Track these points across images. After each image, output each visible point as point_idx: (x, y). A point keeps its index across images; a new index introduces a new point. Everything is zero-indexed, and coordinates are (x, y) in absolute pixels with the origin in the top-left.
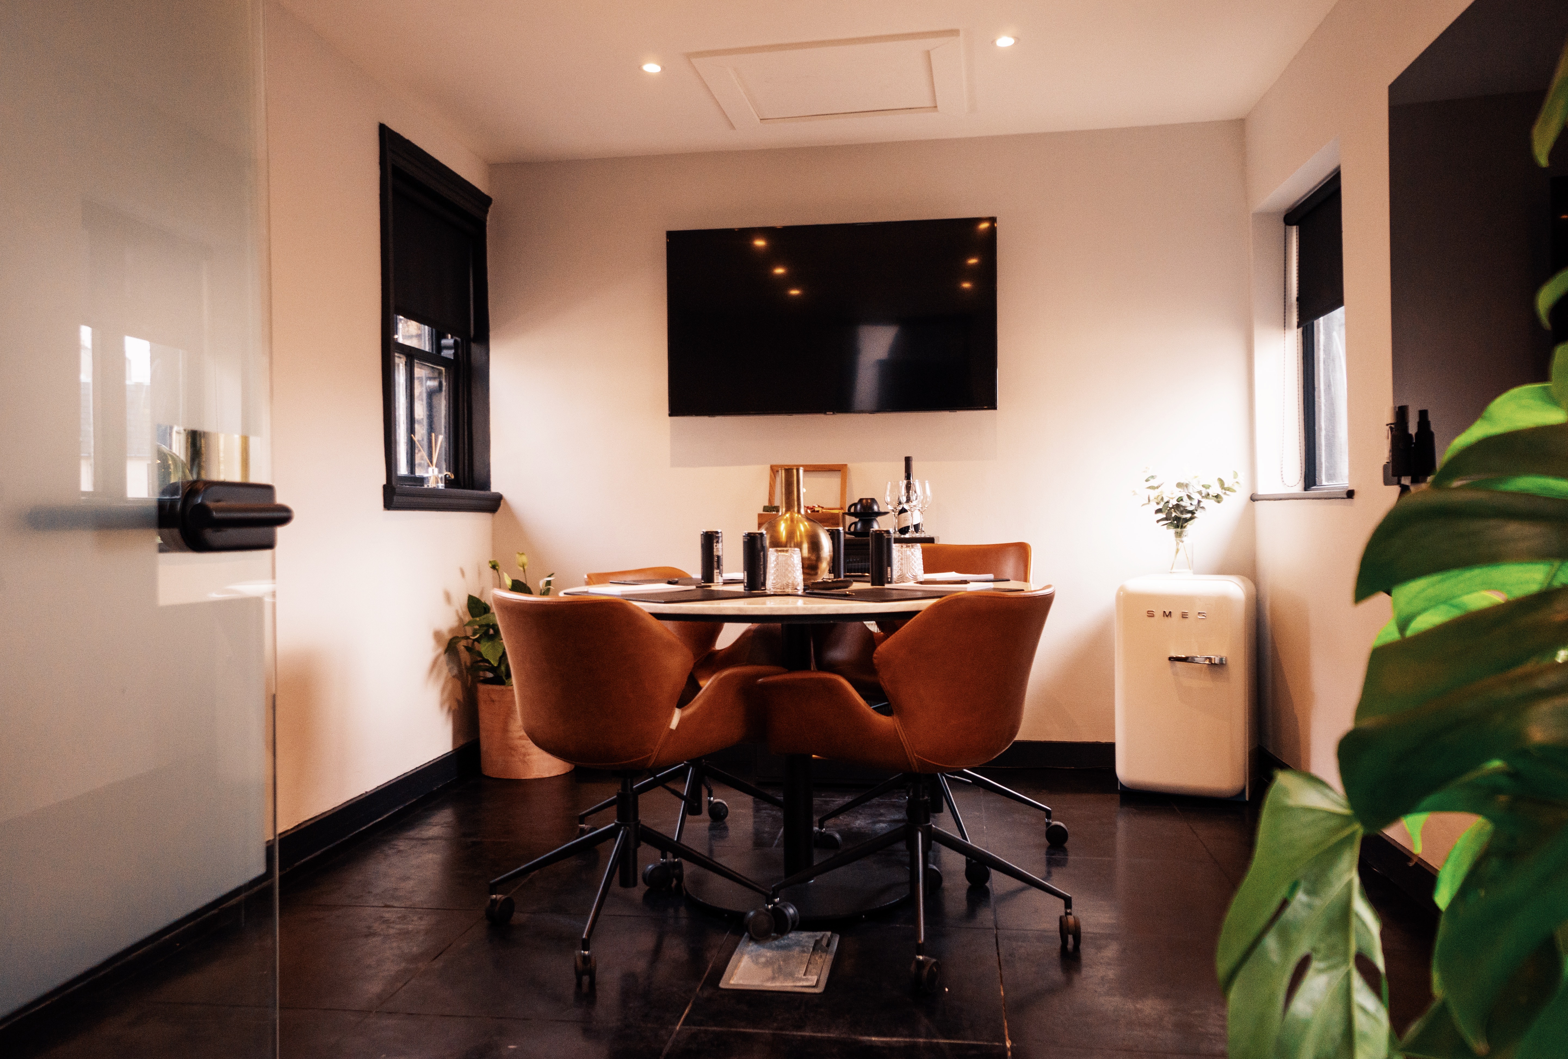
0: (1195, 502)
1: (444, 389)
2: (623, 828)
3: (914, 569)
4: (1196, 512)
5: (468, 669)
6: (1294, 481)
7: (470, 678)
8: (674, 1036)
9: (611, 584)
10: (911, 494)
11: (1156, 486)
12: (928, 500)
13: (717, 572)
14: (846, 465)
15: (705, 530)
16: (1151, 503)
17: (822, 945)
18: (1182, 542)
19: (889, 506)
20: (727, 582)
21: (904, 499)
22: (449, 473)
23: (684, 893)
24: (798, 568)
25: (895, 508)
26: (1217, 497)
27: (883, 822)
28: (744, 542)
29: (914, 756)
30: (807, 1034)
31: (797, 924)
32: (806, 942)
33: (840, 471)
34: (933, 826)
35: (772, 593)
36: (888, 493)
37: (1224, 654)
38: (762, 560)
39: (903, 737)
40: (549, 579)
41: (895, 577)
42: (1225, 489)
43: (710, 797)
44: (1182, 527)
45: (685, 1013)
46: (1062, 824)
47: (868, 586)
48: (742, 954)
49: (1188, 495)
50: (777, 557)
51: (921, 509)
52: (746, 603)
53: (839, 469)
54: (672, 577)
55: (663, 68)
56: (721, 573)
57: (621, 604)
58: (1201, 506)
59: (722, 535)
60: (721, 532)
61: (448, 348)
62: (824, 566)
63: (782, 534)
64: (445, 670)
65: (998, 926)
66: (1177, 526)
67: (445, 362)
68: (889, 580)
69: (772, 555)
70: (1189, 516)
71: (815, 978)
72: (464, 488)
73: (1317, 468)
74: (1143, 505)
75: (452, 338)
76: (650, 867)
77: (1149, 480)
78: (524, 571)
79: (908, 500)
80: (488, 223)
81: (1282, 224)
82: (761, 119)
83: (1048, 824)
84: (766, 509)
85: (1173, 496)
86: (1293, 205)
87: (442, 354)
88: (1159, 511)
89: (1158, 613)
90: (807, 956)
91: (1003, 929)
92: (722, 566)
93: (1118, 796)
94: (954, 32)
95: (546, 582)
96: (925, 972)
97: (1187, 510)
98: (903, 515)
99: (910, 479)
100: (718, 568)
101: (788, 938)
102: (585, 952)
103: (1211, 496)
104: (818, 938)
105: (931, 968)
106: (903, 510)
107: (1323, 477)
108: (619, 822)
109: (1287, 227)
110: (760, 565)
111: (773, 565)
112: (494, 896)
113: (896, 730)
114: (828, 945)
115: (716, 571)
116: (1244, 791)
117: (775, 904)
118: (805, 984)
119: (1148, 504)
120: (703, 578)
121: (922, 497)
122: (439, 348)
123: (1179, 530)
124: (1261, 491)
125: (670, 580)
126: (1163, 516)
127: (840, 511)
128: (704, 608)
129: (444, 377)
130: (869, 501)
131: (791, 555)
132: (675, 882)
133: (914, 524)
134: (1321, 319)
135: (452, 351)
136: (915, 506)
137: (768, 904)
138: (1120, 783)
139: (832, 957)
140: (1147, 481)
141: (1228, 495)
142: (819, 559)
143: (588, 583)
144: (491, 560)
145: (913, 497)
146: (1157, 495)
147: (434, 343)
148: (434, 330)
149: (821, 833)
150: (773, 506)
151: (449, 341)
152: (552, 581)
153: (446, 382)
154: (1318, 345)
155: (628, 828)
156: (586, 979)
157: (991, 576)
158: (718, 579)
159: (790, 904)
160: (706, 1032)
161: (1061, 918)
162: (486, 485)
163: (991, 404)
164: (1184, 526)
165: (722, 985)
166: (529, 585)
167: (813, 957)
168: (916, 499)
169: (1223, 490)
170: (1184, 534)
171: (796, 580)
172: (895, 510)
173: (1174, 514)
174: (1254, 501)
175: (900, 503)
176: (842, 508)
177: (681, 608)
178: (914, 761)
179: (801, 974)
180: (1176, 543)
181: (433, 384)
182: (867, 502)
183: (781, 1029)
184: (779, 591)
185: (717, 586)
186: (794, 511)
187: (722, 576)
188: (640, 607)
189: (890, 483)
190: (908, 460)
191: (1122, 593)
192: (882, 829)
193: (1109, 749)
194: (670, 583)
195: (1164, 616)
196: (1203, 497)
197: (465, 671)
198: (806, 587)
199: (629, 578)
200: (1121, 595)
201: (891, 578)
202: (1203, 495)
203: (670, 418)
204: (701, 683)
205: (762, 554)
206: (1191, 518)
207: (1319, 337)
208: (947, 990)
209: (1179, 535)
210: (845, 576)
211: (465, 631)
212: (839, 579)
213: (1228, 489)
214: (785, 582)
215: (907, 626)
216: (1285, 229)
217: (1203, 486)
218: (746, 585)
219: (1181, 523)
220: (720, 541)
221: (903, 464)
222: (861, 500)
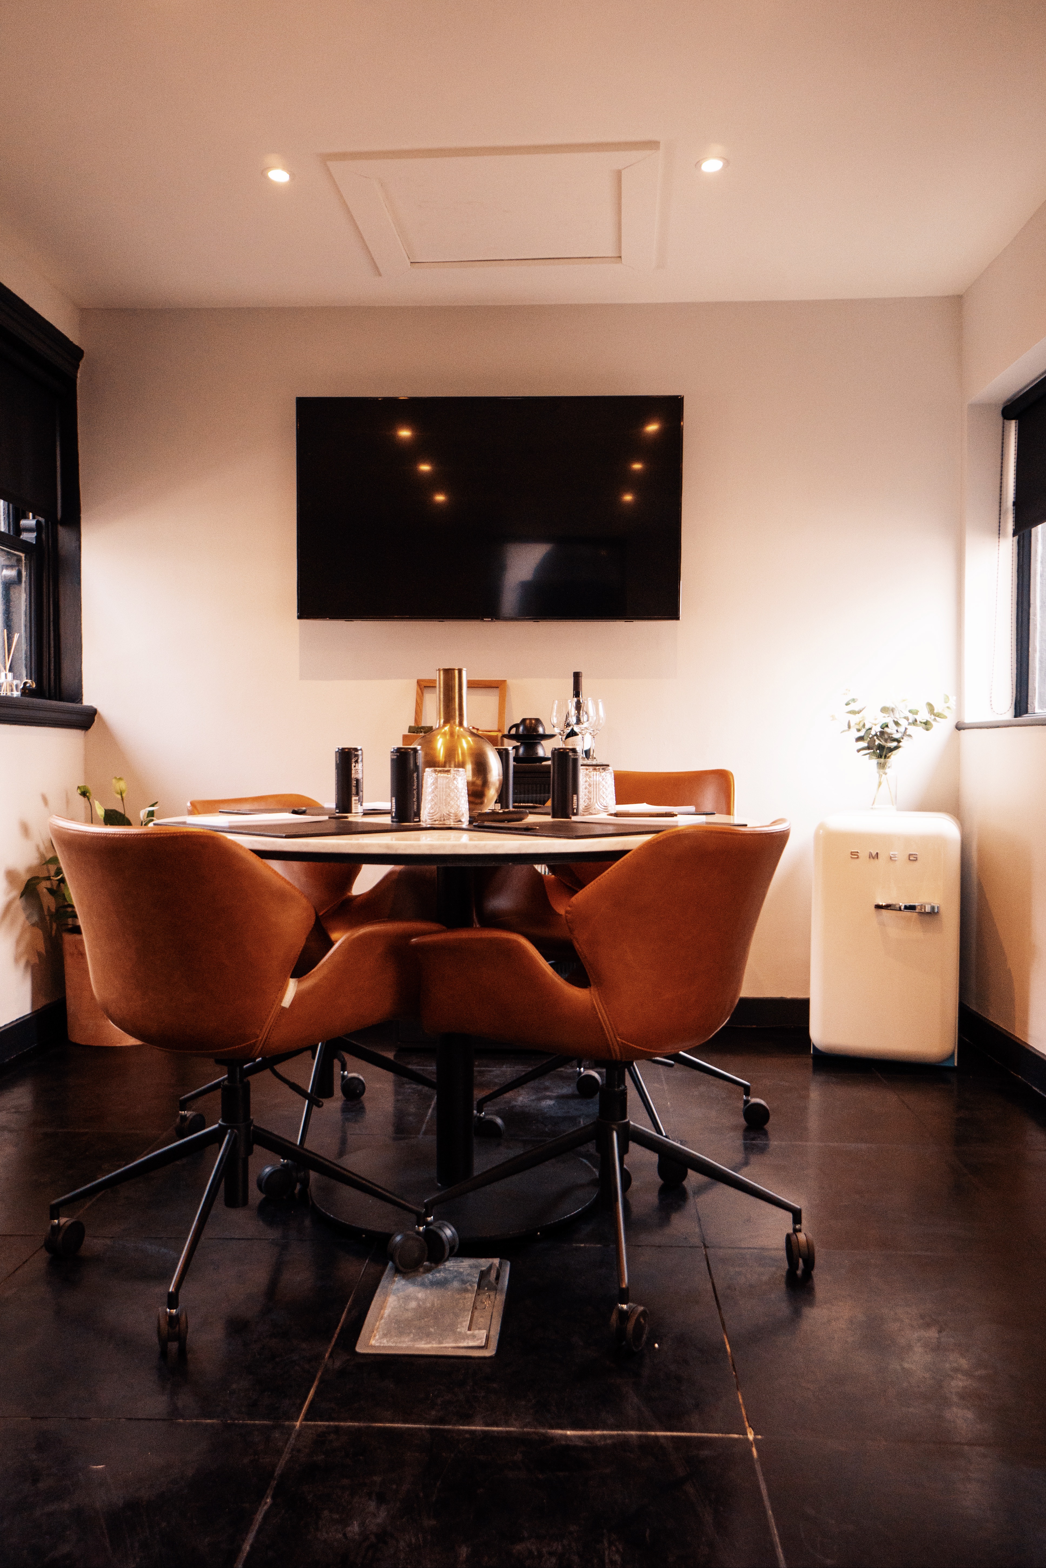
0: (902, 729)
1: (24, 579)
2: (229, 1131)
3: (605, 797)
4: (902, 740)
5: (51, 915)
6: (1005, 709)
7: (54, 926)
8: (292, 1440)
9: (221, 814)
10: (581, 714)
11: (857, 709)
12: (601, 721)
13: (355, 800)
14: (505, 681)
15: (341, 747)
16: (851, 729)
17: (489, 1281)
18: (886, 774)
19: (555, 729)
20: (366, 813)
21: (573, 720)
22: (29, 681)
23: (311, 1202)
24: (463, 794)
25: (561, 731)
26: (926, 723)
27: (550, 1098)
28: (392, 760)
29: (617, 1041)
30: (478, 1428)
31: (455, 1250)
32: (468, 1275)
33: (498, 687)
34: (631, 1123)
35: (428, 826)
36: (554, 714)
37: (936, 902)
38: (415, 784)
39: (602, 1015)
40: (151, 809)
41: (581, 808)
42: (935, 715)
43: (344, 1071)
44: (885, 757)
45: (309, 1397)
46: (762, 1102)
47: (548, 819)
48: (386, 1295)
49: (894, 721)
50: (436, 779)
51: (592, 732)
52: (394, 839)
53: (496, 686)
54: (299, 806)
55: (292, 175)
56: (361, 801)
57: (212, 838)
58: (907, 734)
59: (362, 753)
60: (361, 750)
61: (29, 530)
62: (492, 793)
63: (440, 753)
64: (21, 918)
65: (707, 1244)
66: (880, 756)
67: (25, 546)
68: (575, 811)
69: (429, 777)
70: (895, 744)
71: (484, 1333)
72: (50, 698)
73: (1030, 694)
74: (841, 733)
75: (34, 518)
76: (268, 1170)
77: (850, 704)
78: (122, 799)
79: (579, 721)
80: (78, 381)
81: (1001, 418)
82: (411, 263)
83: (746, 1102)
84: (412, 730)
85: (876, 722)
86: (1014, 395)
87: (21, 537)
88: (860, 739)
89: (864, 855)
90: (471, 1296)
91: (713, 1247)
92: (362, 791)
93: (810, 1061)
94: (652, 145)
95: (147, 812)
96: (631, 1325)
97: (892, 737)
98: (571, 739)
99: (579, 697)
100: (357, 794)
101: (445, 1269)
102: (172, 1310)
103: (918, 722)
104: (483, 1269)
105: (638, 1320)
106: (571, 734)
107: (1036, 704)
108: (223, 1124)
109: (1005, 420)
110: (412, 790)
111: (430, 790)
112: (56, 1221)
113: (594, 1007)
114: (497, 1278)
115: (354, 798)
116: (952, 1055)
117: (428, 1224)
118: (471, 1344)
119: (848, 730)
120: (337, 808)
121: (595, 718)
122: (18, 530)
123: (882, 760)
124: (968, 720)
125: (296, 809)
126: (864, 744)
127: (498, 733)
128: (338, 845)
129: (24, 565)
130: (533, 722)
131: (454, 776)
132: (298, 1187)
133: (585, 749)
134: (1040, 527)
135: (35, 534)
136: (586, 728)
137: (419, 1226)
138: (813, 1045)
139: (503, 1297)
140: (847, 704)
141: (938, 722)
142: (485, 783)
143: (191, 813)
144: (80, 785)
145: (584, 718)
146: (858, 721)
147: (11, 523)
148: (11, 506)
149: (480, 1118)
150: (420, 726)
151: (29, 522)
152: (155, 812)
153: (26, 569)
154: (1036, 556)
155: (235, 1131)
156: (173, 1346)
157: (692, 809)
158: (357, 808)
159: (446, 1223)
160: (337, 1429)
161: (788, 1237)
162: (77, 696)
163: (672, 613)
164: (888, 756)
165: (360, 1349)
166: (127, 815)
167: (478, 1297)
168: (588, 720)
169: (932, 715)
170: (888, 765)
171: (460, 809)
172: (562, 732)
173: (877, 742)
174: (959, 730)
175: (568, 725)
176: (499, 731)
177: (308, 845)
178: (615, 1044)
179: (463, 1328)
180: (878, 775)
181: (11, 573)
182: (531, 723)
183: (442, 1421)
184: (437, 824)
185: (356, 816)
186: (455, 723)
187: (361, 805)
188: (239, 842)
189: (556, 701)
190: (577, 676)
191: (821, 831)
192: (550, 1107)
193: (802, 1007)
194: (295, 812)
195: (870, 858)
196: (909, 724)
197: (48, 918)
198: (471, 819)
199: (246, 807)
200: (821, 833)
201: (577, 809)
202: (910, 721)
203: (299, 620)
204: (334, 936)
205: (415, 775)
206: (896, 748)
207: (1036, 547)
208: (656, 1345)
209: (882, 766)
210: (514, 807)
211: (49, 871)
212: (506, 810)
213: (938, 715)
214: (445, 812)
215: (611, 871)
216: (1004, 423)
217: (910, 711)
218: (394, 815)
219: (884, 753)
220: (360, 760)
221: (571, 681)
222: (524, 720)
